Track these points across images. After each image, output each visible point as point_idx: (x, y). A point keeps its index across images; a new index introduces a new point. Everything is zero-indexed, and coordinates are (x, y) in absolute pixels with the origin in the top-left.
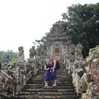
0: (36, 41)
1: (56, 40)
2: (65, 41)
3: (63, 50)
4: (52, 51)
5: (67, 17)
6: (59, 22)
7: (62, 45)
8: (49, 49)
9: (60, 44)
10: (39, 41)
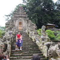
0: (5, 15)
1: (20, 17)
2: (25, 17)
3: (24, 23)
4: (17, 24)
5: (25, 2)
6: (20, 4)
7: (24, 20)
8: (15, 22)
9: (22, 19)
10: (7, 16)
